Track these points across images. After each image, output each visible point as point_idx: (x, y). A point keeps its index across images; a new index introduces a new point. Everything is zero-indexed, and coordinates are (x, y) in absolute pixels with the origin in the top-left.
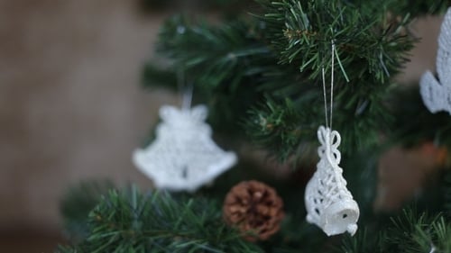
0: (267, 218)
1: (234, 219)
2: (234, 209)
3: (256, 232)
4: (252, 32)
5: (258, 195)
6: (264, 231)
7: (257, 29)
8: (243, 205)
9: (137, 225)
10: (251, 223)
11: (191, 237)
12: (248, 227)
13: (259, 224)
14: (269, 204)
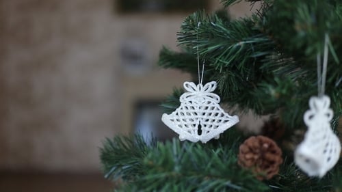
0: (272, 163)
1: (249, 163)
2: (248, 156)
3: (265, 173)
4: (257, 26)
5: (266, 146)
6: (270, 173)
7: (260, 24)
8: (255, 154)
9: (177, 169)
10: (261, 167)
11: (217, 177)
12: (259, 170)
13: (267, 167)
14: (274, 152)
